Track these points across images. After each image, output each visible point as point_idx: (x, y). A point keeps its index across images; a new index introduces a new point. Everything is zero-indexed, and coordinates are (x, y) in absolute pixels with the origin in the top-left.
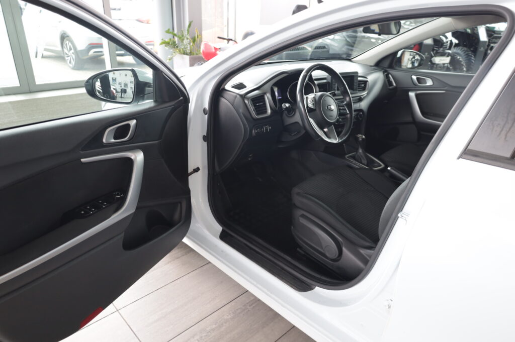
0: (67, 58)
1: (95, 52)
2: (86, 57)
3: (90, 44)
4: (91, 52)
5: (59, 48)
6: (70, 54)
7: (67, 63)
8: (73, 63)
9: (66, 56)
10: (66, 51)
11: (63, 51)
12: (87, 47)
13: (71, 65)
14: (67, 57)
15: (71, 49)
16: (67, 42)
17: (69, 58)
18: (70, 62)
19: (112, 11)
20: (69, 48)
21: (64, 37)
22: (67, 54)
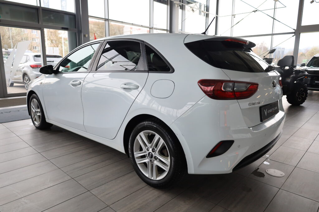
5: (22, 81)
7: (25, 88)
11: (24, 81)
15: (27, 80)
16: (26, 77)
19: (47, 63)
20: (26, 80)
21: (25, 75)
22: (25, 83)
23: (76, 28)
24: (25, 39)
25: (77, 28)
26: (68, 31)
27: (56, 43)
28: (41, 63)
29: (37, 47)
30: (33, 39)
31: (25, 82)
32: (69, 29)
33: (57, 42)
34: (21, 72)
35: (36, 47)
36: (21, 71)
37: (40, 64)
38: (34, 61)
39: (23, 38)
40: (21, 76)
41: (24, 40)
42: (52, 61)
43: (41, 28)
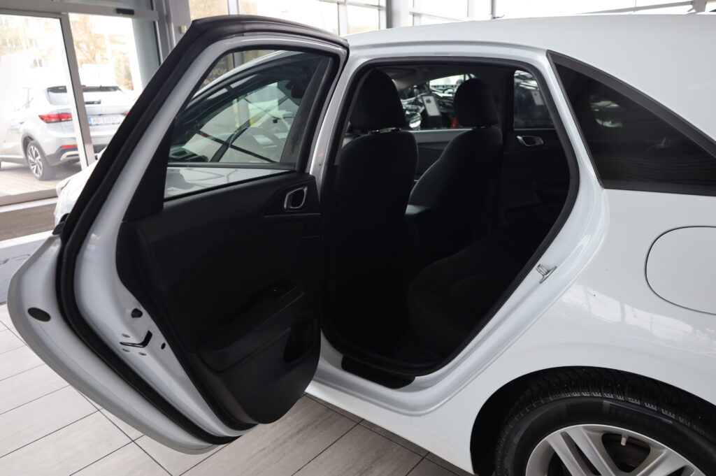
0: (32, 167)
1: (68, 156)
2: (56, 164)
3: (61, 147)
4: (64, 156)
5: (22, 156)
6: (35, 162)
7: (32, 174)
8: (40, 172)
9: (31, 164)
10: (30, 158)
11: (27, 158)
12: (57, 151)
13: (37, 175)
14: (33, 165)
15: (37, 155)
16: (32, 147)
17: (35, 167)
18: (37, 172)
19: (86, 106)
20: (34, 154)
21: (27, 141)
22: (32, 162)
23: (152, 9)
24: (11, 43)
25: (155, 8)
26: (132, 17)
27: (88, 47)
28: (69, 109)
29: (43, 62)
30: (31, 41)
31: (32, 159)
32: (135, 12)
33: (91, 48)
34: (19, 133)
35: (40, 61)
36: (17, 130)
37: (68, 112)
38: (48, 103)
39: (8, 41)
40: (18, 143)
41: (9, 45)
42: (97, 100)
43: (60, 13)
